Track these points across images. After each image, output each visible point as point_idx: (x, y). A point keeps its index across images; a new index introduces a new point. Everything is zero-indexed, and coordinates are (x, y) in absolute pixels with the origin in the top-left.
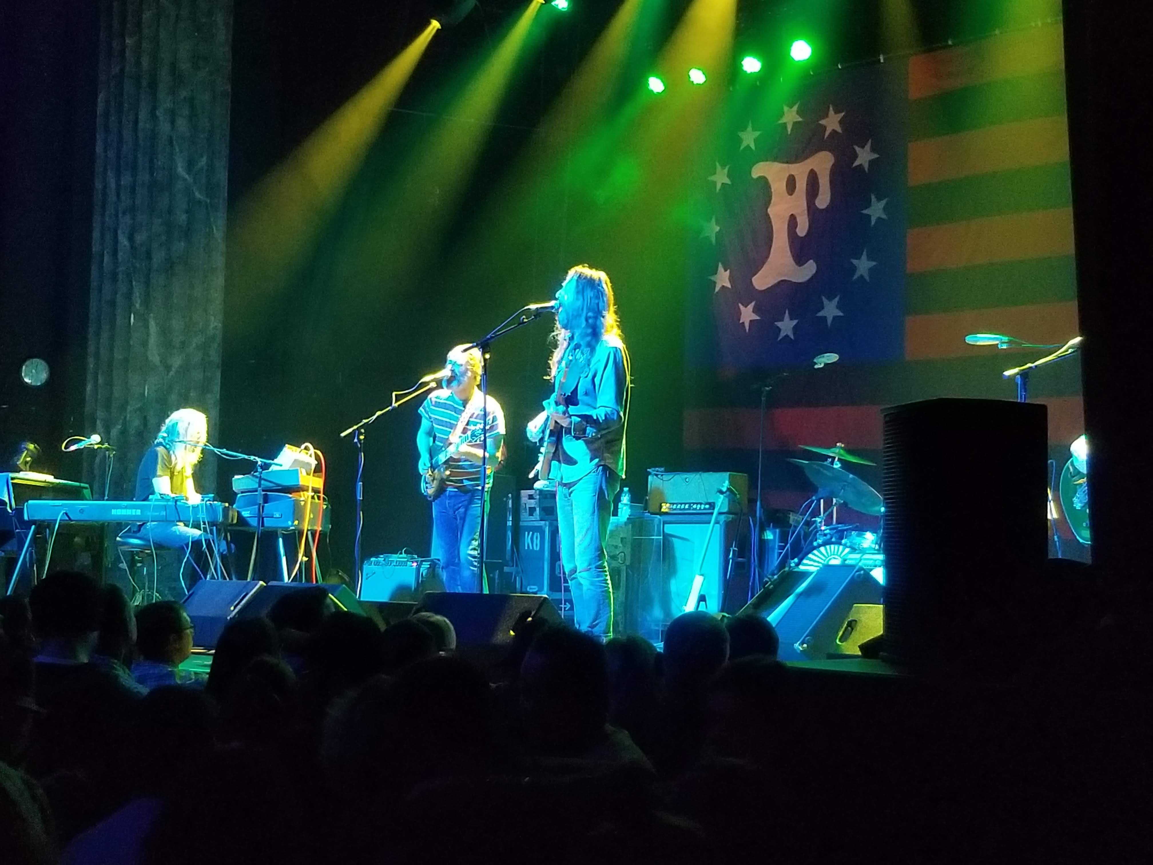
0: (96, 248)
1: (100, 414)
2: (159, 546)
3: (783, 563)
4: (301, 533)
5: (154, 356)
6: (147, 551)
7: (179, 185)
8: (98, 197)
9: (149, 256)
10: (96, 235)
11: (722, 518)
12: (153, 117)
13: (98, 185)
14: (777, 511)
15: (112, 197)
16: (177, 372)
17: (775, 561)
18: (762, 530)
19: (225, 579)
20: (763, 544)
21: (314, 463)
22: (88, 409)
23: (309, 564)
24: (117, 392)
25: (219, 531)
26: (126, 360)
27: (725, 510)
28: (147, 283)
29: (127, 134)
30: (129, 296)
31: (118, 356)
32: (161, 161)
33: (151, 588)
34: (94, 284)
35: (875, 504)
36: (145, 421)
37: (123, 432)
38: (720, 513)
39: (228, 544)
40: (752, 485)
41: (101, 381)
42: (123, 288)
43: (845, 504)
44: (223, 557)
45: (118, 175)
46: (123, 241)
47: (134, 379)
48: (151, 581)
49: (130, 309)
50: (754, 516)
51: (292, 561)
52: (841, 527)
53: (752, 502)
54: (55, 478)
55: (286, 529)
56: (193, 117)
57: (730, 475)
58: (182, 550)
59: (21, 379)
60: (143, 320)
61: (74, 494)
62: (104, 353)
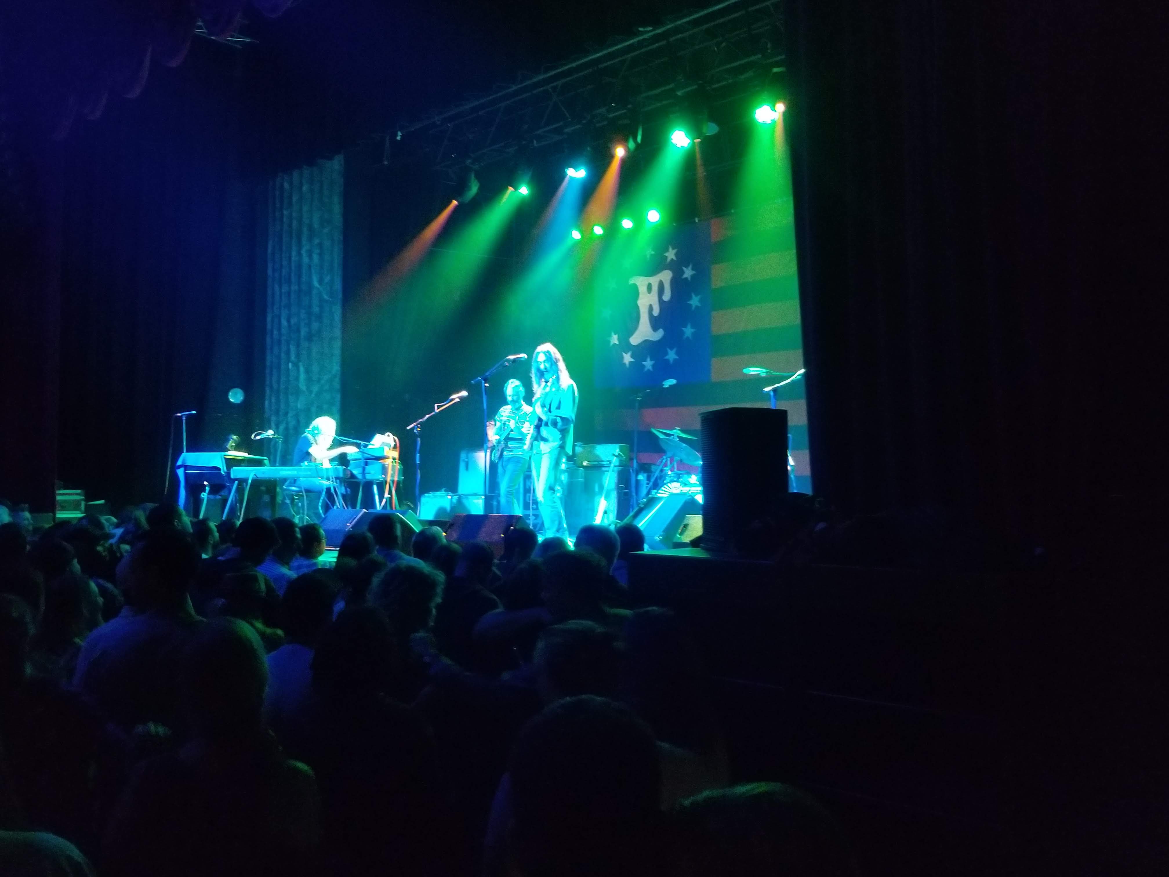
0: (269, 327)
1: (273, 418)
2: (308, 491)
3: (649, 493)
4: (386, 482)
5: (302, 386)
6: (300, 494)
7: (314, 292)
8: (269, 299)
9: (298, 330)
10: (269, 319)
11: (616, 469)
12: (299, 254)
13: (270, 292)
14: (646, 464)
15: (277, 297)
16: (316, 395)
17: (644, 491)
18: (637, 474)
19: (344, 508)
20: (638, 482)
21: (393, 444)
22: (266, 415)
23: (391, 499)
24: (282, 406)
25: (341, 482)
26: (287, 388)
27: (617, 464)
28: (298, 346)
29: (285, 263)
30: (288, 352)
31: (282, 387)
32: (304, 278)
33: (303, 514)
34: (268, 347)
35: (697, 460)
36: (298, 421)
37: (287, 429)
38: (615, 466)
39: (346, 489)
40: (631, 450)
41: (273, 400)
42: (284, 348)
43: (681, 461)
44: (344, 496)
45: (280, 286)
46: (284, 322)
47: (291, 399)
48: (303, 510)
49: (288, 360)
50: (632, 467)
51: (381, 497)
52: (679, 472)
53: (631, 459)
54: (249, 454)
55: (378, 480)
56: (320, 255)
57: (620, 446)
58: (320, 493)
59: (228, 399)
60: (296, 365)
61: (259, 463)
62: (275, 386)
